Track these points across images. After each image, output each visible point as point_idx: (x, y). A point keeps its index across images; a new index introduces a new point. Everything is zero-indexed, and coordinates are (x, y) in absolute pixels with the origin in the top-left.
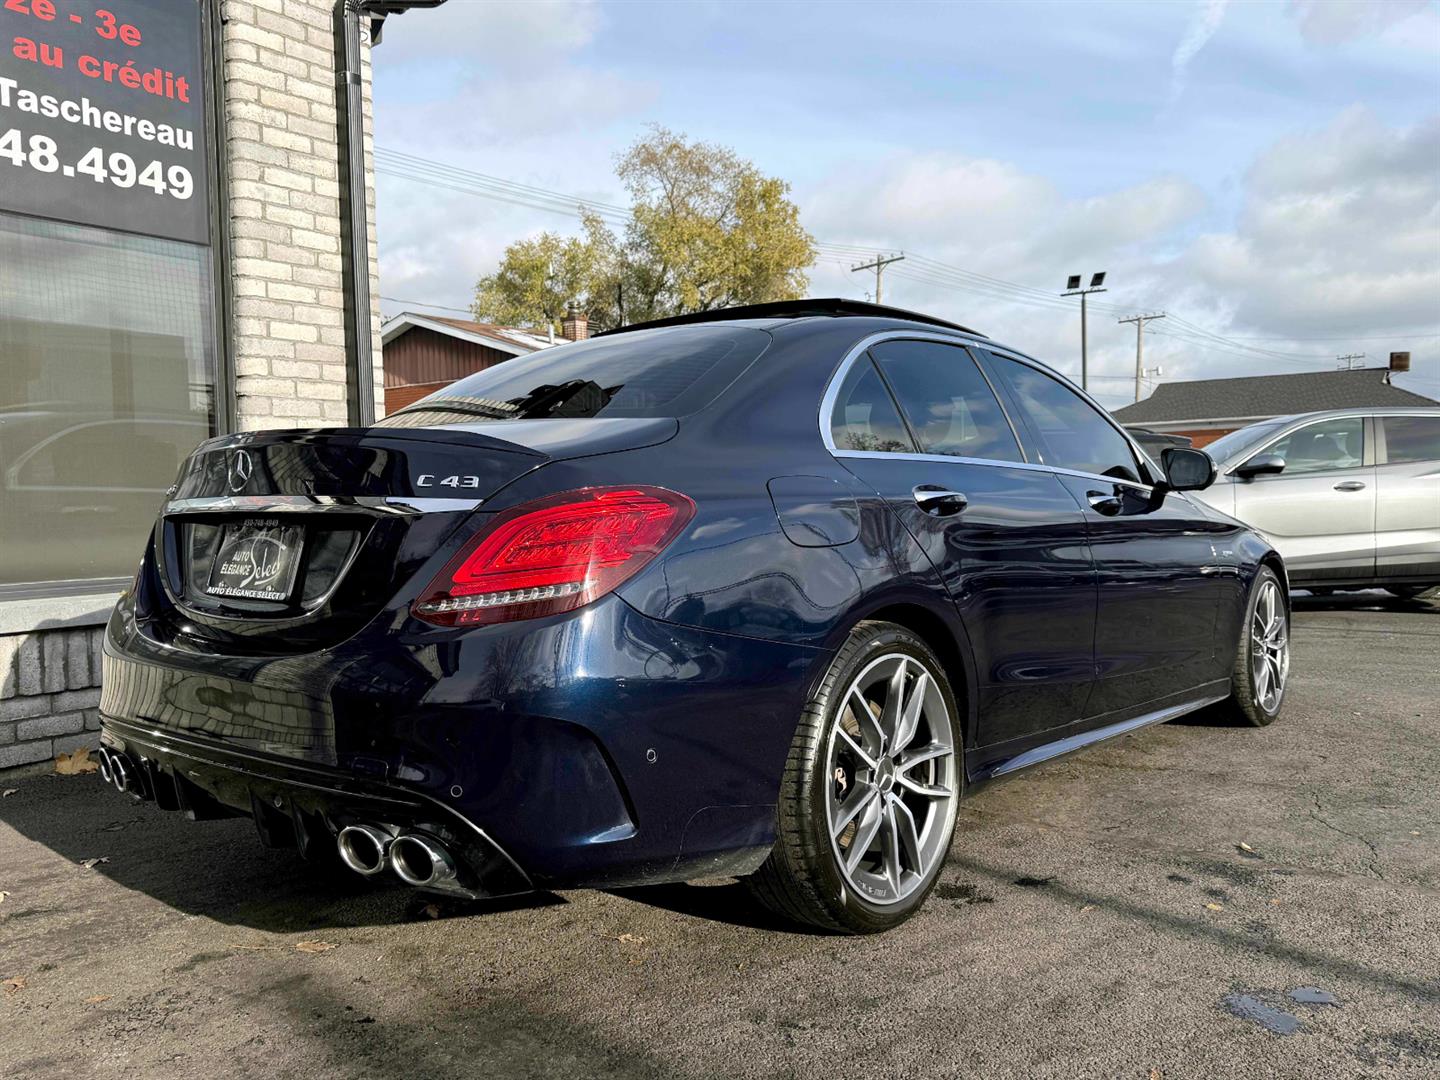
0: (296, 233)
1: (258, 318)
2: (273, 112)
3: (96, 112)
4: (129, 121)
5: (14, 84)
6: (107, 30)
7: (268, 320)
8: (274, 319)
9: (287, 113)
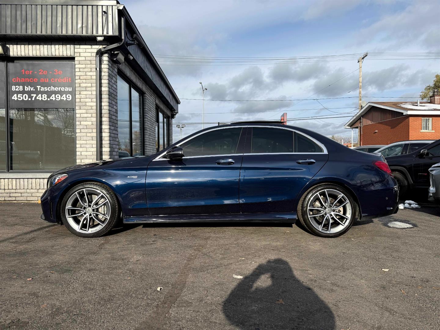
0: (87, 103)
1: (78, 121)
2: (83, 80)
3: (54, 88)
4: (59, 88)
5: (40, 87)
6: (56, 73)
7: (80, 121)
8: (82, 121)
9: (86, 79)
